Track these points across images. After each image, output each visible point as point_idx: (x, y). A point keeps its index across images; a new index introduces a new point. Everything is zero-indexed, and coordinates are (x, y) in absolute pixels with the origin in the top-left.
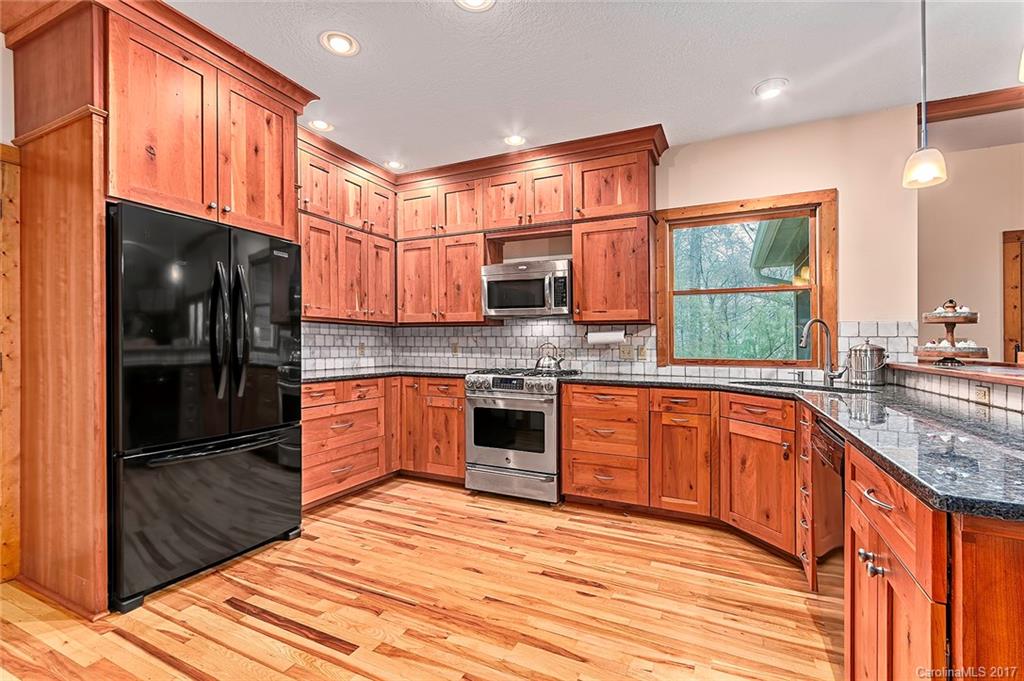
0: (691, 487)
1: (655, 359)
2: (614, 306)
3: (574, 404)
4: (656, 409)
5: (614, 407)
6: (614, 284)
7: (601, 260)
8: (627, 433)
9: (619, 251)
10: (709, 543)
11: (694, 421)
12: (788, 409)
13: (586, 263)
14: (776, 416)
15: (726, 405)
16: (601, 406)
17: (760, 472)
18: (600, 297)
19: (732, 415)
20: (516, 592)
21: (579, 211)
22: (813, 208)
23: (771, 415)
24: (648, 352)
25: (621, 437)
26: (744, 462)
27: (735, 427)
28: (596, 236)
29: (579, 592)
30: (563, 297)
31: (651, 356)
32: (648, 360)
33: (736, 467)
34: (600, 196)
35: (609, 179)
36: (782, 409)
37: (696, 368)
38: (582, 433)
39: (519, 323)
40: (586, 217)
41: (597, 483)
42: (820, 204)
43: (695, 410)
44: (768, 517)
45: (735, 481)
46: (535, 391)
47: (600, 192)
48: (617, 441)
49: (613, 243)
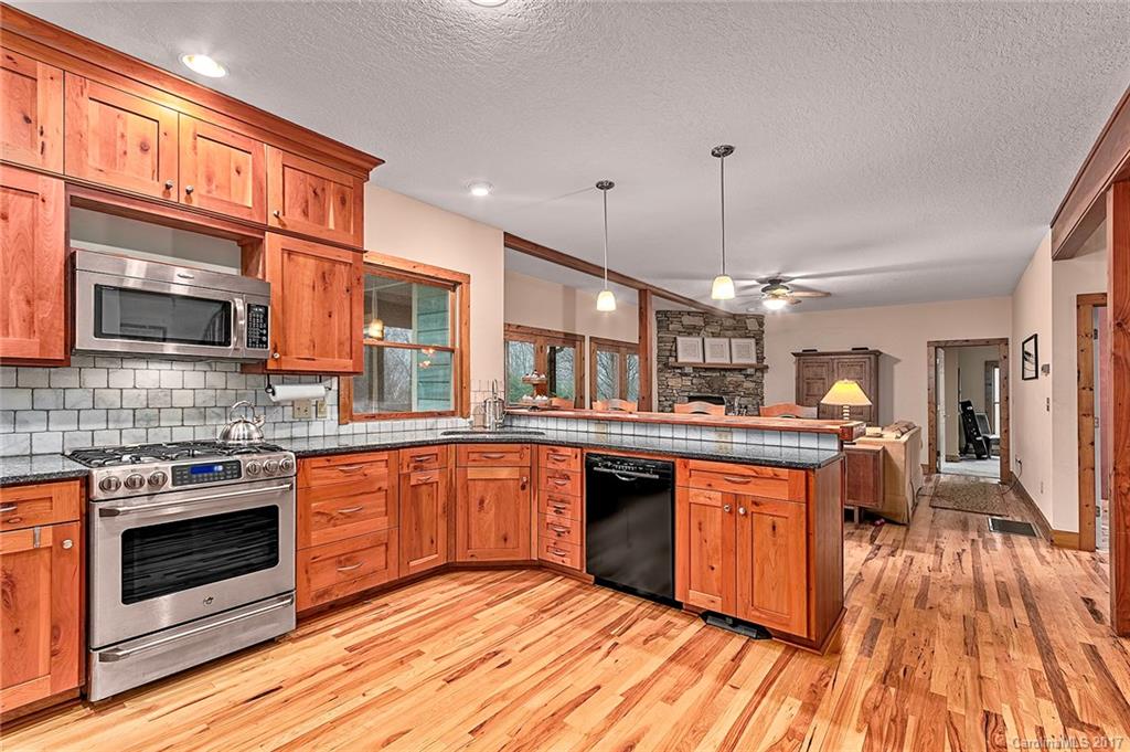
0: (432, 542)
1: (336, 416)
2: (325, 354)
3: (314, 483)
4: (405, 471)
5: (363, 478)
6: (324, 326)
7: (307, 293)
8: (375, 504)
9: (331, 285)
10: (465, 584)
11: (434, 476)
12: (525, 451)
13: (286, 292)
14: (514, 458)
15: (464, 455)
16: (349, 479)
17: (498, 508)
18: (305, 340)
19: (470, 464)
20: (473, 708)
21: (277, 216)
22: (454, 285)
23: (509, 457)
24: (329, 408)
25: (369, 512)
26: (482, 502)
27: (472, 473)
28: (301, 259)
29: (499, 667)
30: (261, 335)
31: (332, 413)
32: (329, 418)
33: (474, 508)
34: (307, 206)
35: (318, 191)
36: (520, 452)
37: (376, 423)
38: (324, 520)
39: (105, 364)
40: (289, 229)
41: (342, 576)
42: (461, 283)
43: (436, 465)
44: (505, 540)
45: (473, 521)
46: (262, 476)
47: (307, 202)
48: (366, 518)
49: (324, 273)
